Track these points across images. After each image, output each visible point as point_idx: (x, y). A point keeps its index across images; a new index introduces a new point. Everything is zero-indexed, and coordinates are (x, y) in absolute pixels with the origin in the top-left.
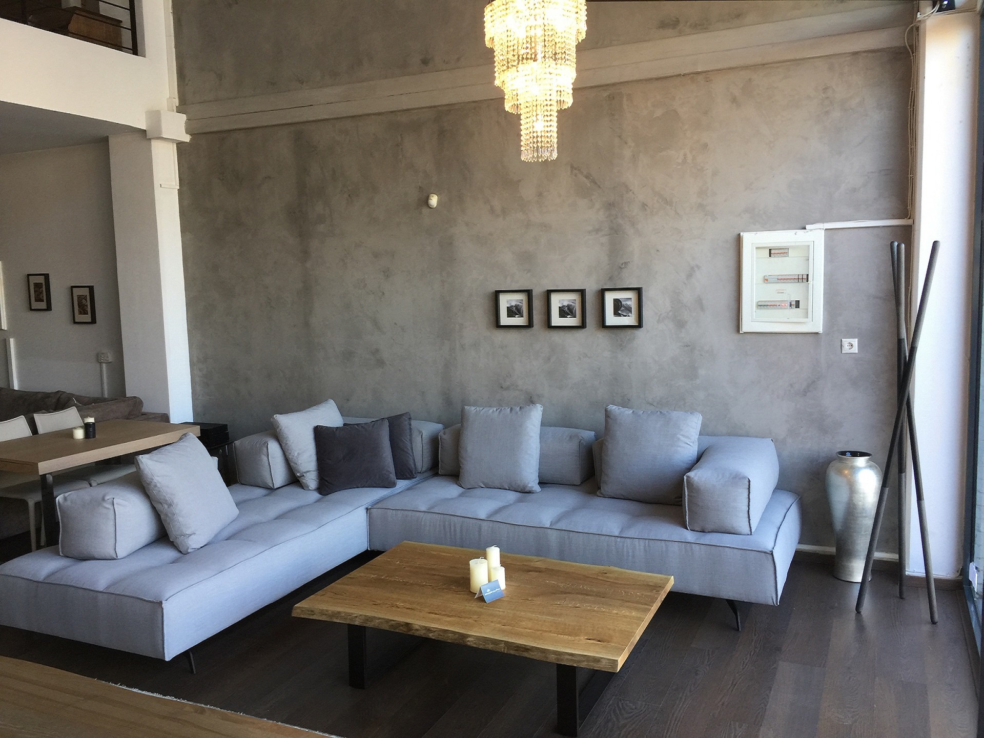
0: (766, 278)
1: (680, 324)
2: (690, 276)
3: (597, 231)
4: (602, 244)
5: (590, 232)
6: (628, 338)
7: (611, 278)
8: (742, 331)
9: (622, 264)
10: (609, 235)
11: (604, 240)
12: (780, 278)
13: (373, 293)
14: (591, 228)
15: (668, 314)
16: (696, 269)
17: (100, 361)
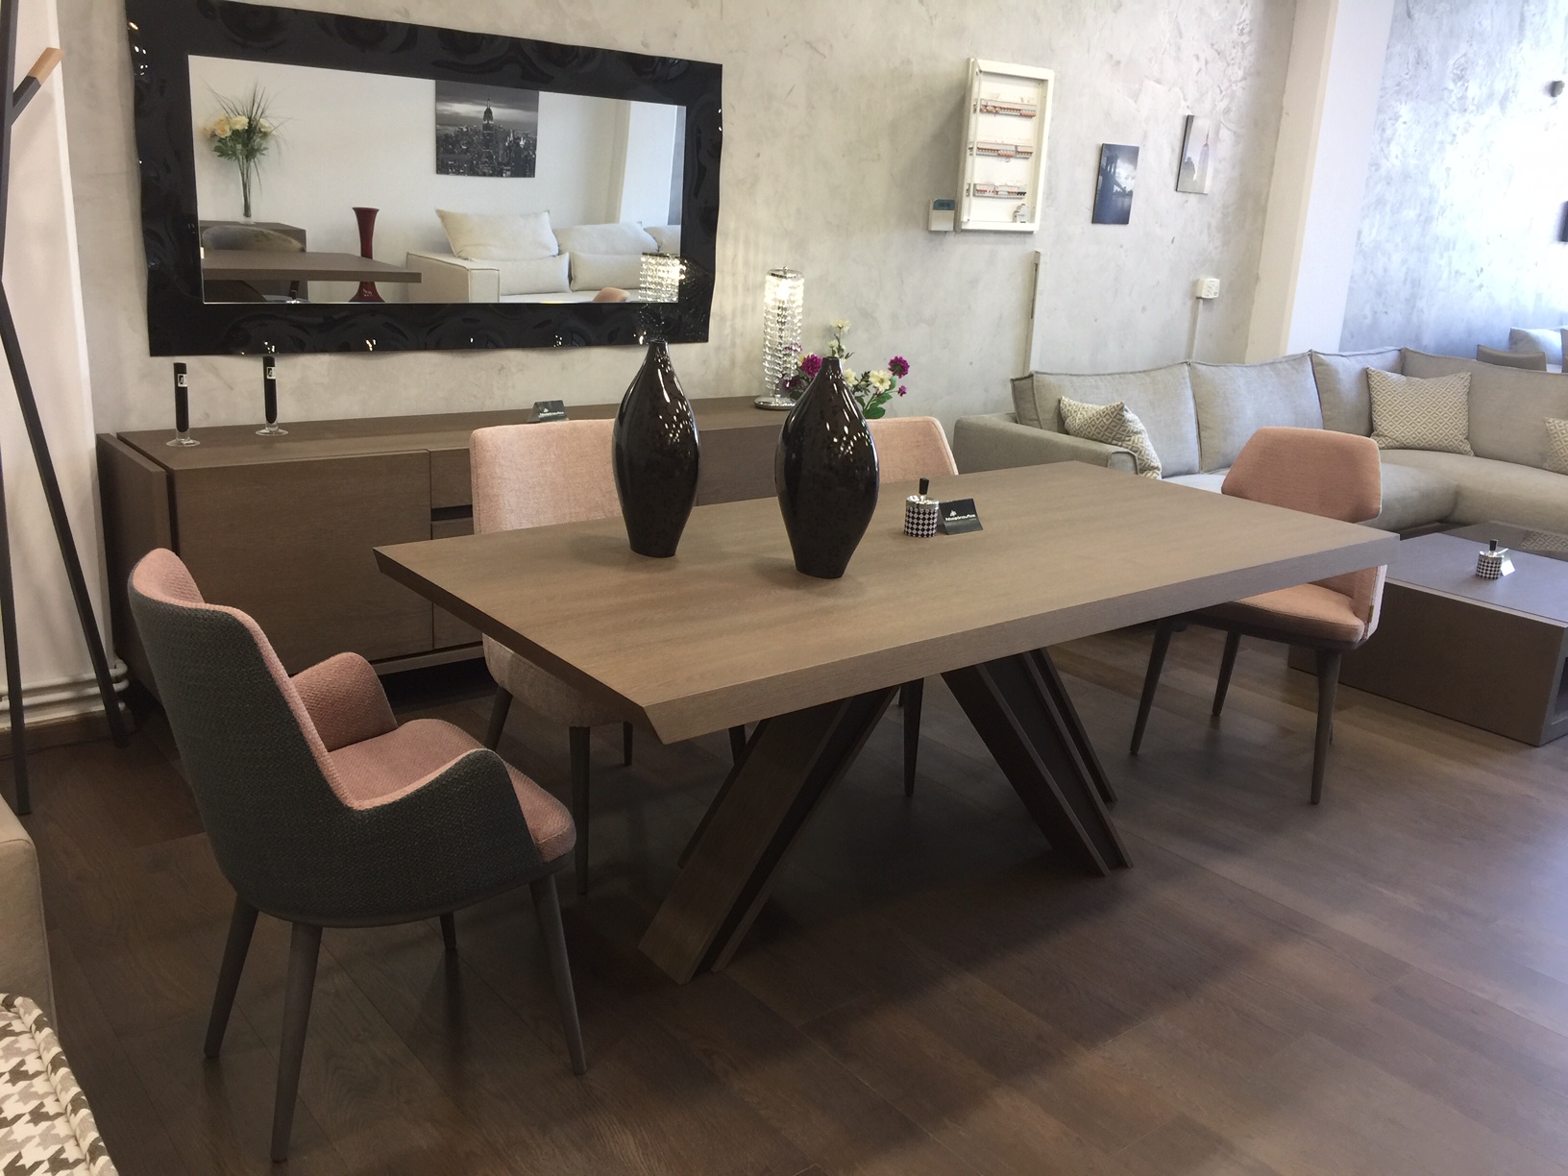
17: (1199, 295)
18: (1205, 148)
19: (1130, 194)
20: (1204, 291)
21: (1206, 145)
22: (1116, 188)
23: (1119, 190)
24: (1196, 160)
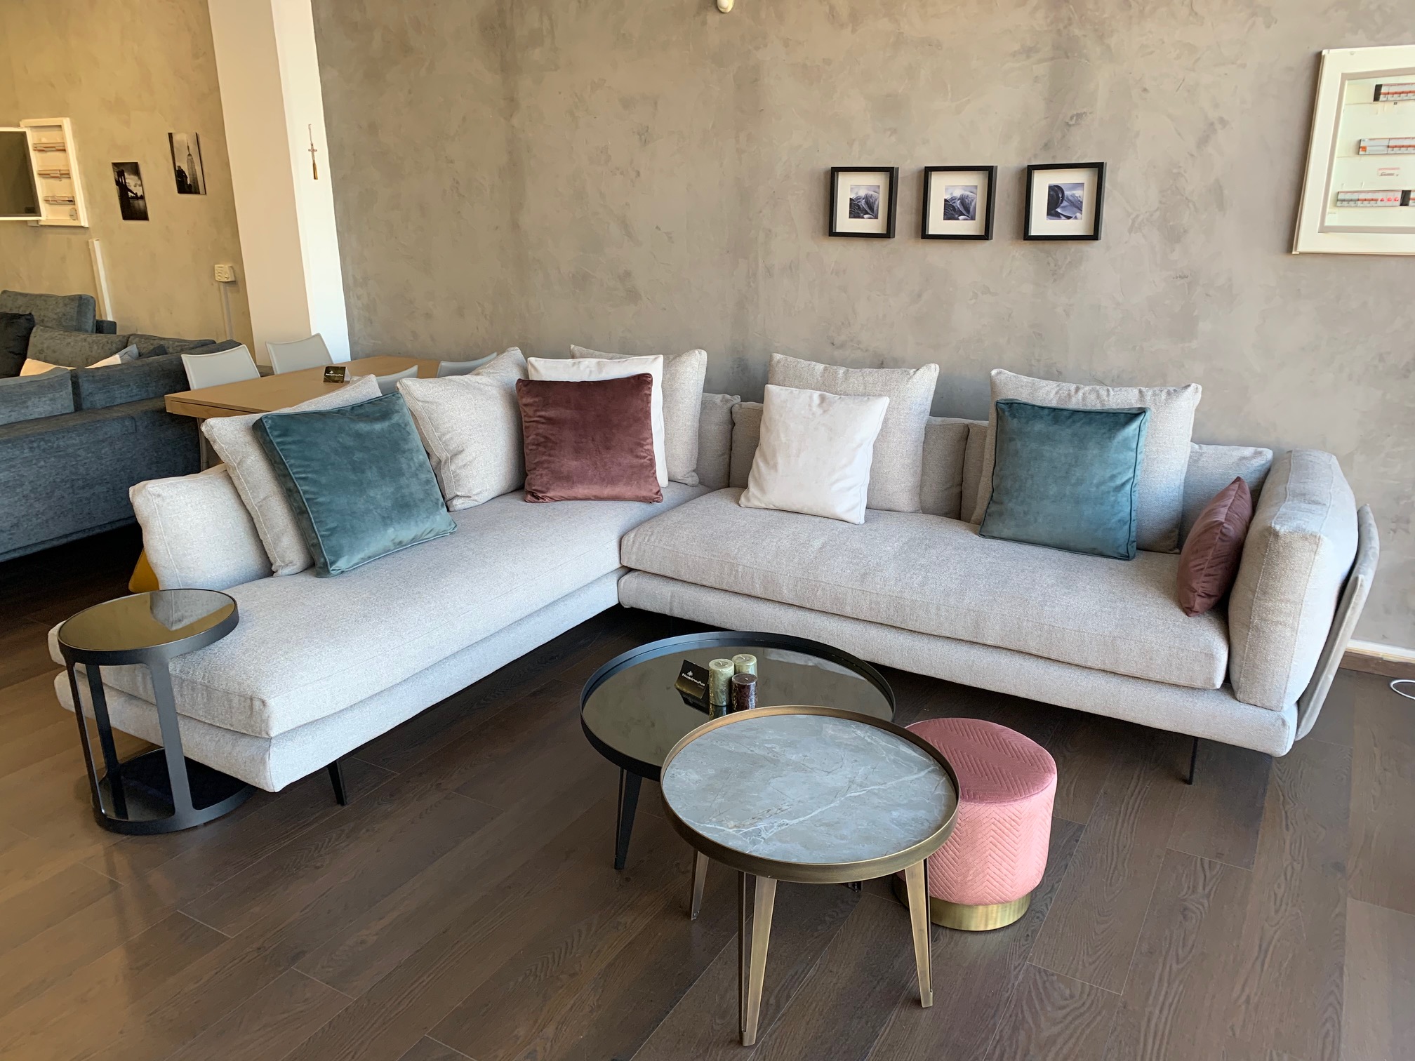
0: (1362, 145)
1: (1174, 236)
2: (1203, 141)
3: (1028, 51)
4: (1036, 79)
5: (1014, 55)
6: (1069, 259)
7: (1046, 146)
8: (1296, 250)
9: (1072, 118)
10: (1052, 59)
11: (1042, 69)
12: (1392, 143)
13: (622, 173)
14: (1016, 47)
15: (1151, 215)
16: (1218, 126)
18: (190, 158)
20: (216, 275)
21: (189, 155)
24: (185, 168)
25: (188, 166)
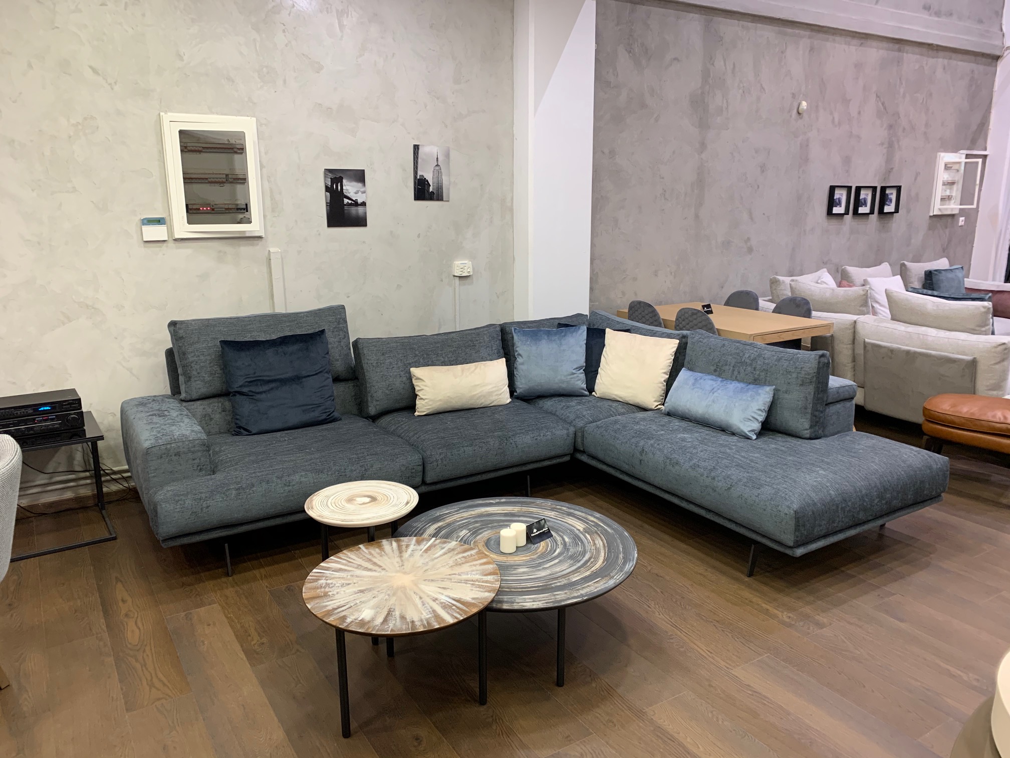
7: (884, 179)
13: (751, 187)
17: (453, 274)
18: (437, 168)
19: (364, 204)
20: (456, 271)
21: (437, 165)
22: (346, 201)
23: (350, 202)
24: (429, 177)
25: (433, 175)
